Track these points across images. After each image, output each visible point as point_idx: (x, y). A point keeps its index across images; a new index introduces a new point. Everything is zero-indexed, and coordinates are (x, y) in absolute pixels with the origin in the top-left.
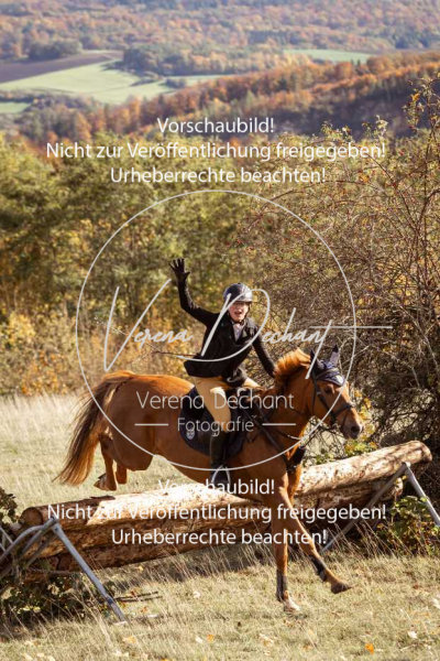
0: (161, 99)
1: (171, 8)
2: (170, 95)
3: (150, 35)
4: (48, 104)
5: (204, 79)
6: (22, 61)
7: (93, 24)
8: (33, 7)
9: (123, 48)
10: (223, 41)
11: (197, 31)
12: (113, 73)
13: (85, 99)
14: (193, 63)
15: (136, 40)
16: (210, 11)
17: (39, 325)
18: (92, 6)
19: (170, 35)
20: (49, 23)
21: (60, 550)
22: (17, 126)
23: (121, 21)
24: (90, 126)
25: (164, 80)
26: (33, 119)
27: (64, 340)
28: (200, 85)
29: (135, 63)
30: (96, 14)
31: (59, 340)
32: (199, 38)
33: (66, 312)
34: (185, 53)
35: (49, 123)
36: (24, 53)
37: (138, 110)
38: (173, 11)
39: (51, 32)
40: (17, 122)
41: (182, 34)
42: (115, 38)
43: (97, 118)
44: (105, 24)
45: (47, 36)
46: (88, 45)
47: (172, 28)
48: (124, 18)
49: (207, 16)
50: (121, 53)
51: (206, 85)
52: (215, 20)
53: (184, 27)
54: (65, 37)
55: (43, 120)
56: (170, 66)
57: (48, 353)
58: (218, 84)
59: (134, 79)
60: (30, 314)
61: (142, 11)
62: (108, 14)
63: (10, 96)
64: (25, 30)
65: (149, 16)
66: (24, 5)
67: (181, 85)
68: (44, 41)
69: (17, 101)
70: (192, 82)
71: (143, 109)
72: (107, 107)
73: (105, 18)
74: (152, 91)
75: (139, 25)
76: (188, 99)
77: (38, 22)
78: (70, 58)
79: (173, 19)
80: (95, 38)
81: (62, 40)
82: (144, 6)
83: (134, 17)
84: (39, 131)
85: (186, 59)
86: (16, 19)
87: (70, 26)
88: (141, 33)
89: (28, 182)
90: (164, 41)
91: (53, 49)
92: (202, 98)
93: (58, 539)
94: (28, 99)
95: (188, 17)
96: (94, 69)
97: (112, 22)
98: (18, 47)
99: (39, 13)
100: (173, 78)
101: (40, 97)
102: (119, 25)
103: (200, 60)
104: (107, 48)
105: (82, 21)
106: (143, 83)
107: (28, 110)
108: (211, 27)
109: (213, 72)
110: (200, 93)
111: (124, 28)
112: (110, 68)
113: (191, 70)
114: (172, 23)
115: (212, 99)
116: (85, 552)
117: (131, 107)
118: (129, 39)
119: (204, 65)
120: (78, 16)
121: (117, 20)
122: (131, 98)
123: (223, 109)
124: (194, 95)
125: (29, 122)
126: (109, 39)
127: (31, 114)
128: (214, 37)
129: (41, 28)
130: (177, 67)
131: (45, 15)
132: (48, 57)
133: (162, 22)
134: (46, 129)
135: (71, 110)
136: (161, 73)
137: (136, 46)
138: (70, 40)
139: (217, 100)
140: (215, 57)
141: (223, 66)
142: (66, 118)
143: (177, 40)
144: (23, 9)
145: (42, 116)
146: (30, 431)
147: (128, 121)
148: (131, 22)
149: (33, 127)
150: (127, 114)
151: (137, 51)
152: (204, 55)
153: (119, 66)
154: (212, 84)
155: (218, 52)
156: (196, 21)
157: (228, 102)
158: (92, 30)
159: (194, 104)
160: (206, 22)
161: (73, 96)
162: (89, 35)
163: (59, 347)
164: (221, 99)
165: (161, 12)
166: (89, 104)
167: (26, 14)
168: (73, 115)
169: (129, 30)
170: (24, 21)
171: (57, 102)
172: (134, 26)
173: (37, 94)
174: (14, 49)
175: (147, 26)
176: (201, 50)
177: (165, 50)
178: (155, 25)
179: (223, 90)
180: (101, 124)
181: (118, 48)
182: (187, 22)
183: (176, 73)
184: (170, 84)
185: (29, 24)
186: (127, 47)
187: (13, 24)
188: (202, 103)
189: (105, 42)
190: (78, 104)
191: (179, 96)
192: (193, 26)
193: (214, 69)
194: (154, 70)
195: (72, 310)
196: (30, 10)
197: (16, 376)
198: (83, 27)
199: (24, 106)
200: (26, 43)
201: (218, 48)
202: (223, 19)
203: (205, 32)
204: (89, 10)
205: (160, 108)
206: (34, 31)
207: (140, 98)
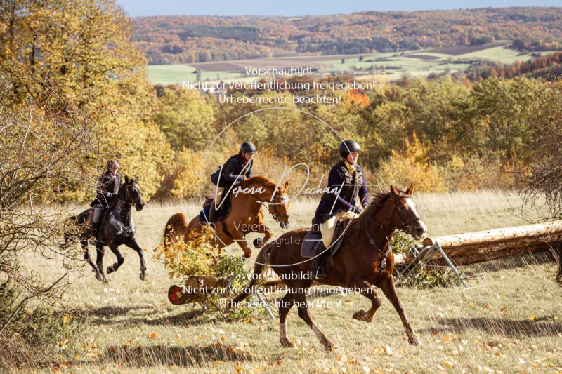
0: (529, 61)
1: (534, 21)
2: (533, 59)
3: (525, 33)
4: (479, 64)
5: (549, 53)
6: (468, 46)
7: (499, 29)
8: (473, 21)
9: (512, 39)
10: (558, 36)
11: (546, 31)
12: (509, 51)
13: (496, 62)
14: (544, 46)
15: (519, 36)
16: (552, 23)
17: (465, 162)
18: (499, 21)
19: (534, 32)
20: (480, 28)
21: (441, 257)
22: (465, 74)
23: (512, 28)
24: (498, 74)
25: (531, 53)
26: (472, 71)
27: (477, 168)
28: (547, 56)
29: (518, 46)
30: (501, 24)
31: (475, 168)
32: (547, 35)
33: (478, 156)
34: (541, 41)
35: (480, 73)
36: (469, 41)
37: (519, 67)
38: (535, 23)
39: (481, 32)
40: (466, 72)
41: (539, 33)
42: (509, 35)
43: (501, 70)
44: (504, 28)
45: (479, 34)
46: (497, 38)
47: (535, 30)
48: (514, 26)
49: (551, 25)
50: (512, 41)
51: (550, 55)
52: (554, 26)
53: (540, 29)
54: (487, 34)
55: (477, 72)
56: (534, 47)
57: (470, 174)
58: (555, 55)
59: (517, 53)
60: (462, 156)
61: (521, 22)
62: (506, 24)
63: (462, 61)
64: (469, 32)
65: (524, 25)
66: (469, 20)
67: (539, 56)
68: (478, 36)
69: (466, 63)
70: (544, 54)
71: (521, 67)
72: (505, 65)
73: (505, 26)
74: (526, 58)
75: (520, 29)
76: (542, 62)
77: (475, 28)
78: (489, 44)
79: (536, 26)
80: (500, 35)
81: (485, 36)
82: (522, 21)
83: (518, 26)
84: (475, 76)
85: (541, 44)
86: (465, 27)
87: (489, 30)
88: (521, 32)
89: (460, 99)
90: (531, 36)
91: (481, 40)
92: (548, 61)
93: (439, 252)
94: (471, 62)
95: (542, 25)
96: (500, 49)
97: (508, 28)
98: (466, 39)
99: (475, 24)
100: (536, 53)
101: (476, 61)
102: (511, 29)
103: (547, 44)
104: (506, 39)
105: (495, 27)
106: (522, 54)
107: (470, 67)
108: (553, 30)
109: (553, 50)
110: (546, 59)
111: (513, 30)
112: (506, 48)
113: (544, 49)
114: (535, 28)
115: (552, 62)
116: (452, 258)
117: (516, 65)
118: (516, 35)
119: (549, 47)
120: (493, 25)
121: (510, 27)
122: (516, 61)
123: (557, 66)
124: (544, 60)
125: (471, 72)
126: (507, 35)
127: (472, 69)
128: (554, 34)
129: (476, 31)
130: (537, 47)
131: (478, 25)
132: (479, 44)
133: (530, 28)
134: (478, 75)
135: (490, 67)
136: (530, 50)
137: (519, 38)
138: (489, 36)
139: (554, 62)
140: (554, 43)
141: (558, 47)
142: (487, 70)
143: (537, 35)
144: (468, 22)
145: (477, 70)
146: (450, 207)
147: (515, 71)
148: (516, 28)
149: (472, 75)
150: (514, 68)
151: (519, 41)
152: (549, 42)
153: (511, 47)
154: (552, 55)
155: (555, 41)
156: (546, 27)
157: (560, 63)
158: (499, 31)
159: (544, 64)
160: (550, 27)
161: (490, 61)
162: (498, 33)
163: (476, 172)
164: (557, 62)
165: (530, 23)
166: (498, 64)
167: (470, 24)
168: (490, 69)
169: (516, 31)
170: (469, 27)
171: (483, 63)
172: (518, 29)
173: (474, 60)
174: (464, 40)
175: (524, 29)
176: (548, 40)
177: (532, 40)
178: (527, 29)
179: (557, 58)
180: (503, 73)
181: (510, 39)
182: (542, 28)
183: (537, 50)
184: (533, 55)
185: (471, 29)
186: (515, 39)
187: (464, 29)
188: (548, 64)
189: (505, 37)
190: (492, 64)
191: (537, 61)
192: (544, 29)
193: (554, 48)
194: (527, 49)
195: (481, 155)
196: (471, 23)
197: (456, 184)
198: (495, 30)
199: (468, 65)
200: (469, 37)
201: (555, 39)
202: (558, 26)
203: (550, 32)
204: (498, 22)
205: (529, 66)
206: (473, 32)
207: (520, 61)
